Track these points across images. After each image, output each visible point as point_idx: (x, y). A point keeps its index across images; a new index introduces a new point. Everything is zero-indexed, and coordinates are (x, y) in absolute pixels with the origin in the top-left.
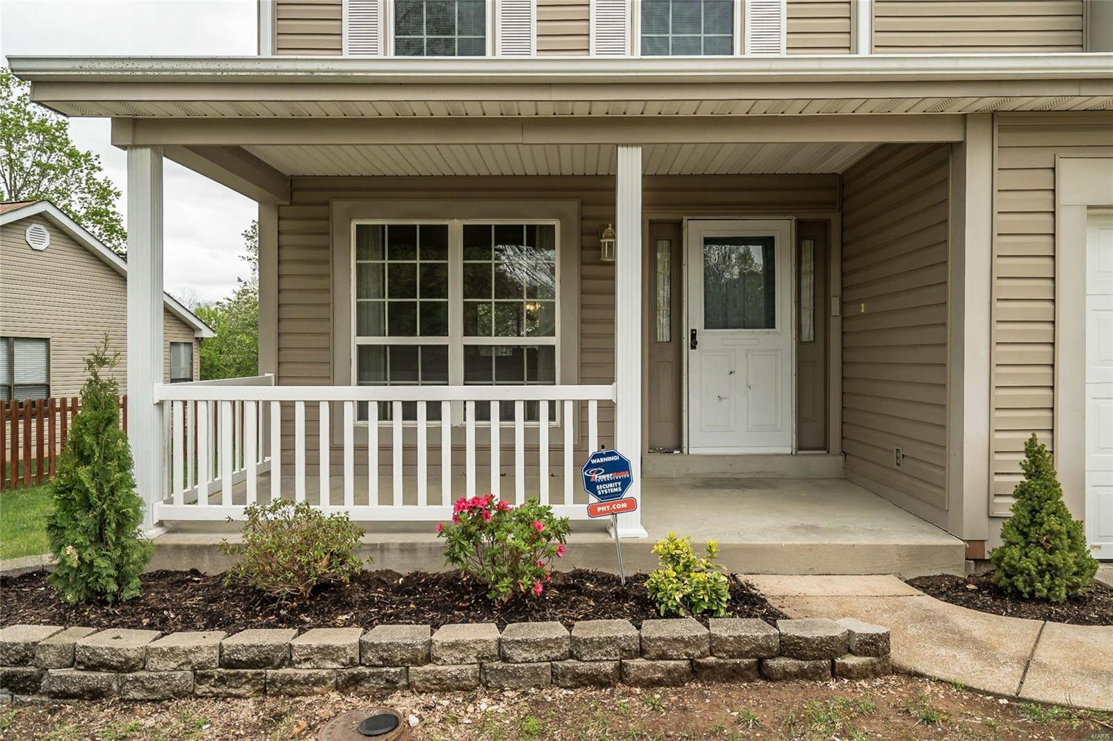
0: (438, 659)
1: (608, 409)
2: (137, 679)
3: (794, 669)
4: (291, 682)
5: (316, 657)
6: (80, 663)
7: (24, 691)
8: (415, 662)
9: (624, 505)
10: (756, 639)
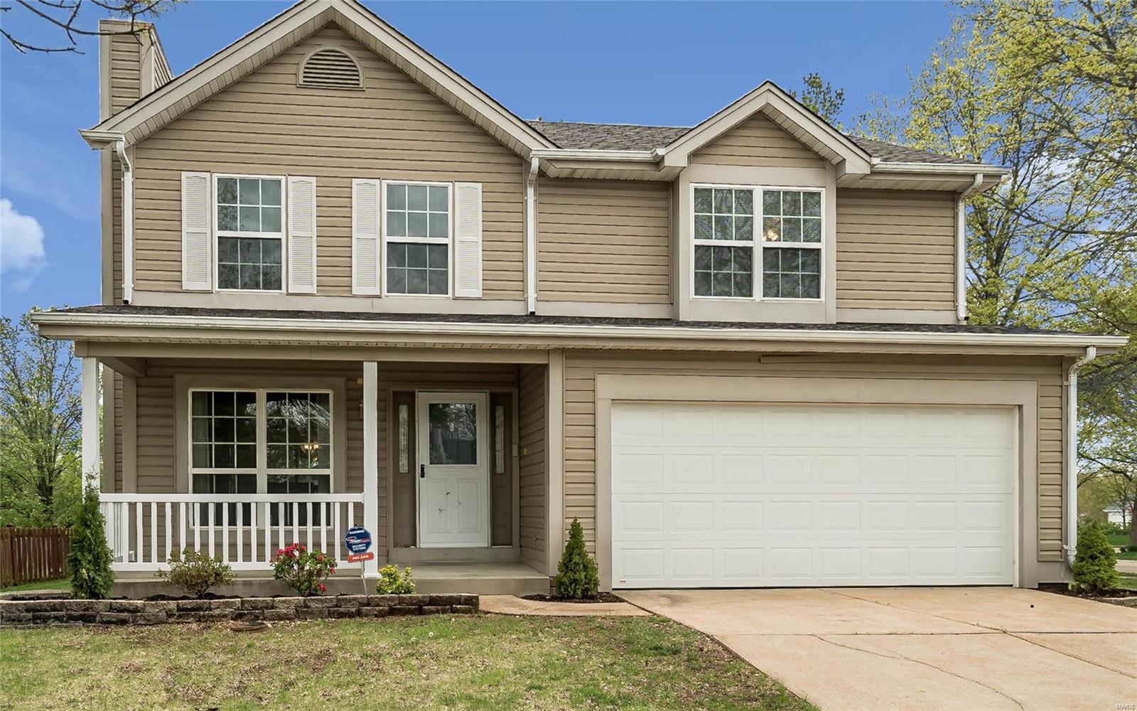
0: (277, 607)
1: (359, 507)
2: (142, 616)
3: (435, 609)
4: (212, 616)
5: (222, 607)
6: (115, 609)
7: (90, 622)
8: (267, 608)
9: (367, 556)
10: (418, 597)
